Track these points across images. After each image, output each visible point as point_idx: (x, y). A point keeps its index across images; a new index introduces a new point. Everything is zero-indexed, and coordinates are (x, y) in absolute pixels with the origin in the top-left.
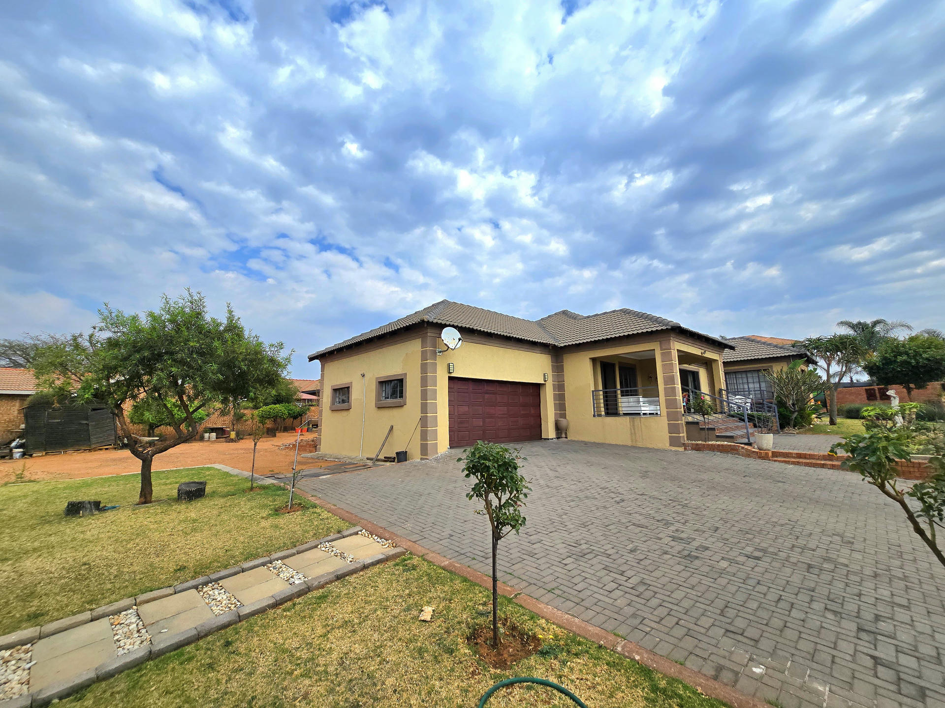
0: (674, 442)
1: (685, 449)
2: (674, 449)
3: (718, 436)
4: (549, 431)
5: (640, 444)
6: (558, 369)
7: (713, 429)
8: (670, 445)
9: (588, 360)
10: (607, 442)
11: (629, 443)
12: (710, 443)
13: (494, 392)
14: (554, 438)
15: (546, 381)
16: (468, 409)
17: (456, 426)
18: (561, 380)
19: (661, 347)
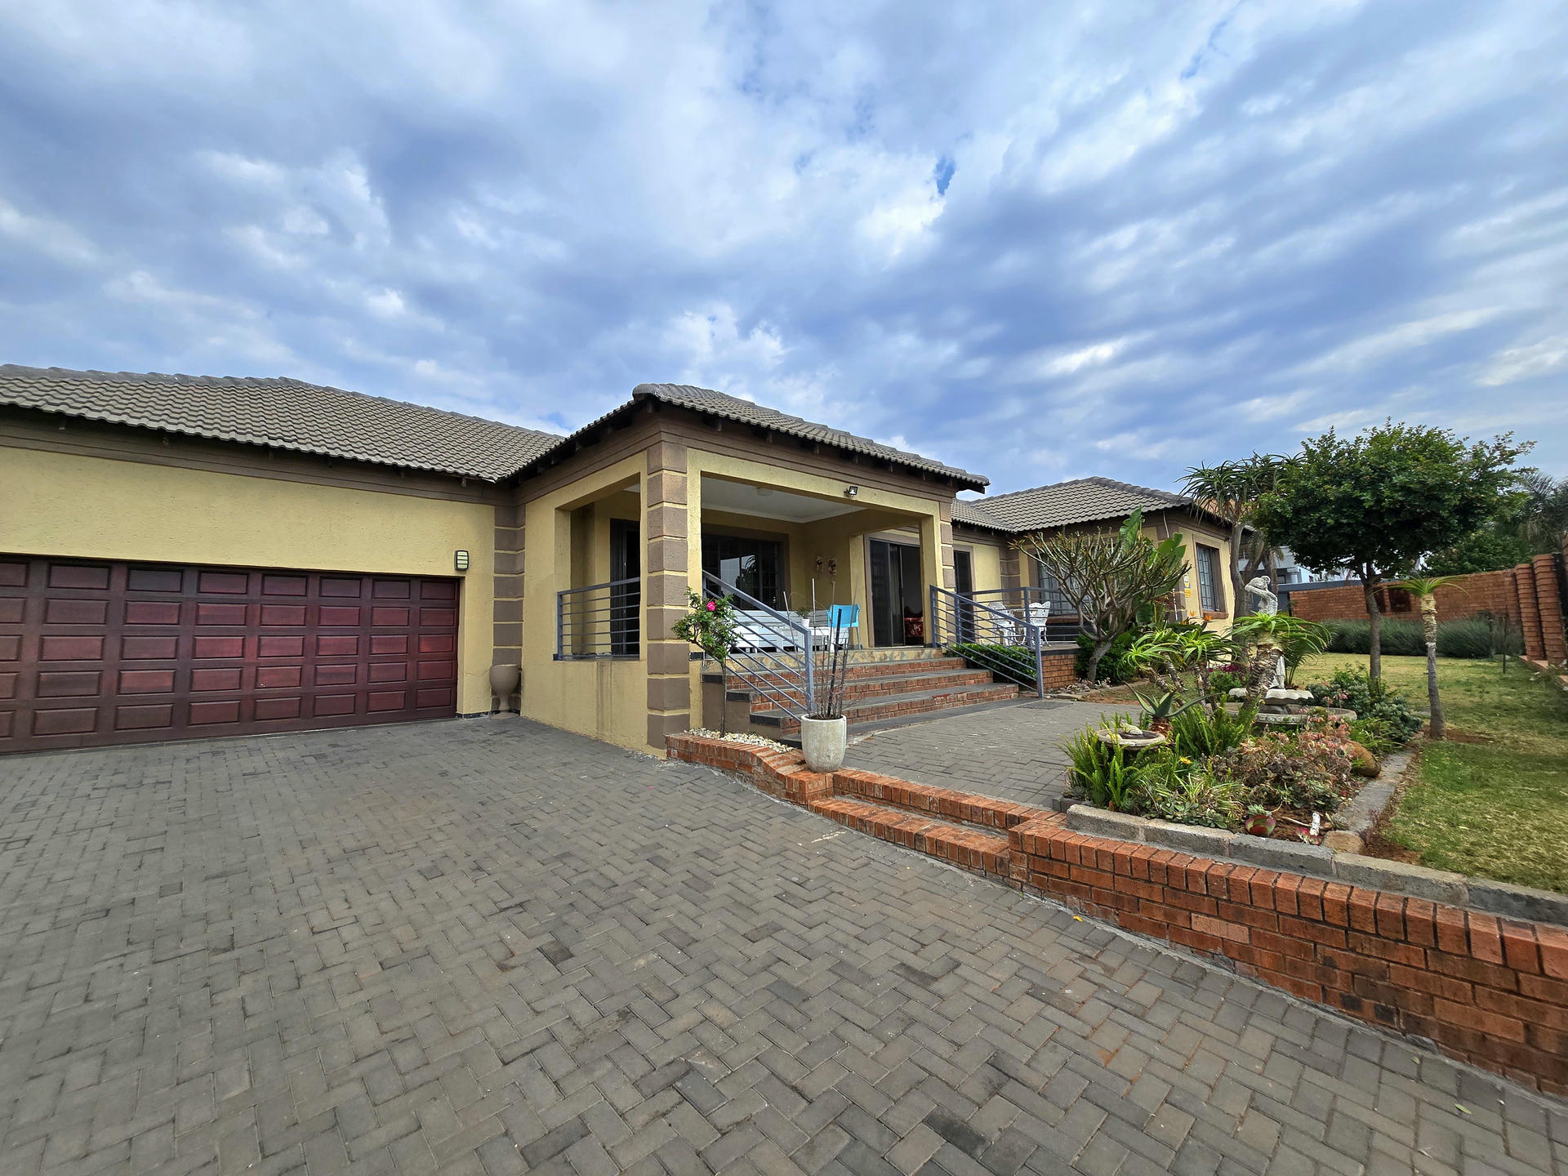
0: (653, 732)
1: (669, 754)
2: (651, 752)
3: (755, 720)
4: (472, 695)
5: (607, 736)
6: (510, 540)
7: (744, 698)
8: (648, 743)
9: (554, 514)
10: (567, 726)
11: (593, 732)
12: (729, 737)
13: (245, 597)
14: (487, 713)
15: (465, 570)
16: (99, 644)
17: (27, 693)
18: (518, 568)
19: (648, 465)
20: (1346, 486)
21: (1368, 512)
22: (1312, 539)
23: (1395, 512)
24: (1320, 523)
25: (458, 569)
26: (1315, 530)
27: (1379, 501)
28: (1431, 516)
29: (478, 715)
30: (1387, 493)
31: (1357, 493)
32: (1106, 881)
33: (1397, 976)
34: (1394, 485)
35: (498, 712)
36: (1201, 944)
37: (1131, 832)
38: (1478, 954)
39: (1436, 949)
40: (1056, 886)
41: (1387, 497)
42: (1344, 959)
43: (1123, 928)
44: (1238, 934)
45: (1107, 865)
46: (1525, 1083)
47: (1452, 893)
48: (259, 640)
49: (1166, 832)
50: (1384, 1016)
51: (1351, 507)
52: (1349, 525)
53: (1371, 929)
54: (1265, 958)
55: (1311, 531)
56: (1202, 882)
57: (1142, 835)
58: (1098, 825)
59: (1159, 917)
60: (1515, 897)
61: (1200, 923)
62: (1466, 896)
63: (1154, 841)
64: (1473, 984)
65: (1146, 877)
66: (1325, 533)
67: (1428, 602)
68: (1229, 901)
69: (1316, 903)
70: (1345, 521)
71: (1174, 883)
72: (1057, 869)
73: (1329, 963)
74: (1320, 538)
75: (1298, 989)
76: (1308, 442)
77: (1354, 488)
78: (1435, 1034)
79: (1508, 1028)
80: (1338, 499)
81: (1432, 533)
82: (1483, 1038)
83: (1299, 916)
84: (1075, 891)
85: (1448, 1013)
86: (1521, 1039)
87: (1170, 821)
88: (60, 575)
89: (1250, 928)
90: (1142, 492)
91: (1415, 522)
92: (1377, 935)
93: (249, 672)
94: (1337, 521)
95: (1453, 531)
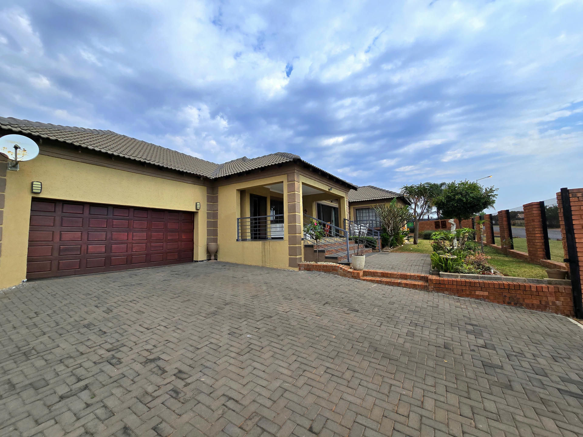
0: (293, 263)
1: (300, 269)
2: (291, 269)
3: (326, 258)
4: (200, 253)
5: (268, 265)
6: (213, 199)
7: (323, 251)
8: (289, 266)
9: (236, 191)
10: (246, 263)
11: (260, 264)
12: (319, 263)
13: (128, 218)
14: (205, 260)
15: (198, 209)
16: (80, 234)
17: (56, 254)
18: (215, 209)
19: (288, 179)
20: (460, 196)
21: (464, 202)
24: (453, 205)
25: (197, 209)
27: (467, 200)
28: (477, 205)
29: (203, 261)
31: (462, 198)
32: (455, 287)
33: (518, 296)
35: (211, 259)
36: (478, 297)
37: (457, 276)
38: (532, 290)
39: (525, 290)
40: (441, 290)
42: (508, 295)
43: (459, 297)
44: (486, 293)
45: (455, 283)
46: (539, 311)
47: (525, 281)
48: (133, 234)
49: (465, 275)
50: (515, 304)
51: (460, 201)
53: (513, 288)
54: (492, 298)
56: (478, 284)
57: (459, 277)
58: (448, 276)
59: (468, 293)
60: (535, 280)
61: (477, 293)
62: (527, 281)
63: (462, 278)
64: (531, 295)
65: (465, 285)
66: (453, 208)
68: (484, 287)
69: (503, 285)
70: (458, 205)
71: (471, 285)
72: (442, 286)
73: (505, 296)
75: (499, 303)
78: (525, 306)
79: (537, 302)
80: (457, 199)
82: (533, 304)
83: (499, 288)
84: (447, 290)
85: (527, 301)
86: (539, 303)
87: (464, 273)
88: (67, 208)
89: (489, 292)
90: (387, 192)
92: (514, 289)
93: (130, 245)
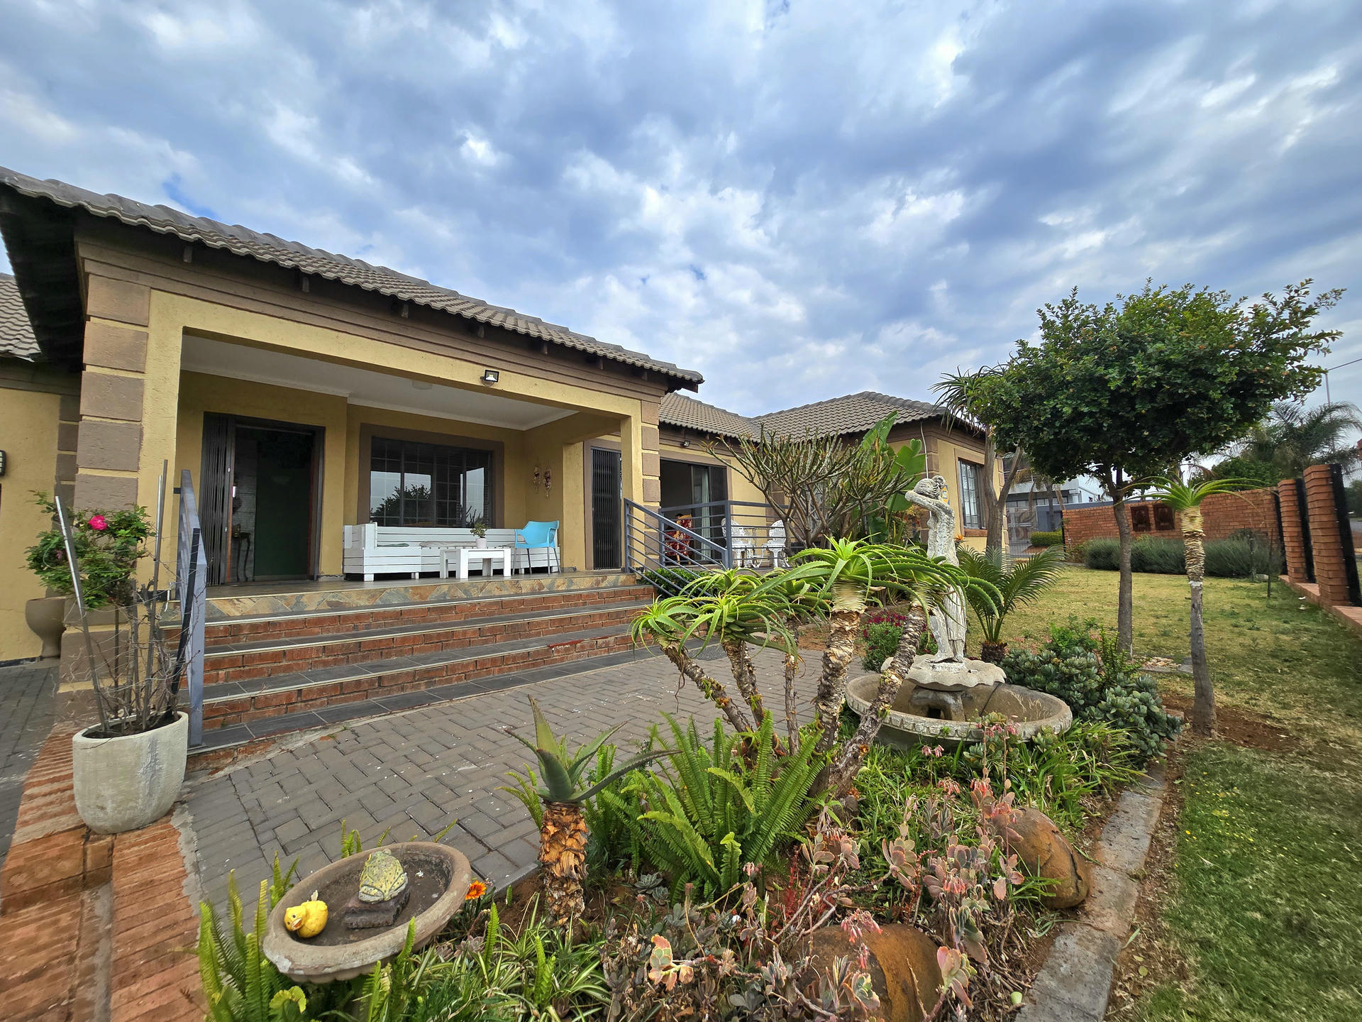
15: (1, 475)
22: (1047, 435)
23: (1149, 394)
24: (1056, 413)
26: (1049, 423)
28: (1198, 399)
29: (17, 662)
30: (1139, 367)
31: (1101, 370)
34: (1149, 357)
35: (46, 657)
41: (1139, 373)
51: (1095, 390)
52: (1091, 414)
55: (1044, 425)
66: (1062, 427)
67: (1192, 519)
70: (1086, 410)
74: (1055, 434)
76: (1045, 310)
77: (1098, 364)
80: (1076, 379)
81: (1198, 424)
90: (903, 403)
91: (1177, 407)
94: (1075, 409)
95: (1228, 420)
